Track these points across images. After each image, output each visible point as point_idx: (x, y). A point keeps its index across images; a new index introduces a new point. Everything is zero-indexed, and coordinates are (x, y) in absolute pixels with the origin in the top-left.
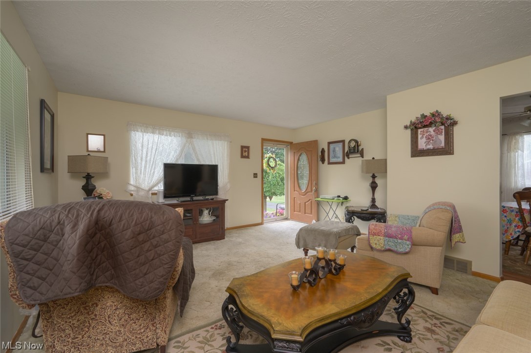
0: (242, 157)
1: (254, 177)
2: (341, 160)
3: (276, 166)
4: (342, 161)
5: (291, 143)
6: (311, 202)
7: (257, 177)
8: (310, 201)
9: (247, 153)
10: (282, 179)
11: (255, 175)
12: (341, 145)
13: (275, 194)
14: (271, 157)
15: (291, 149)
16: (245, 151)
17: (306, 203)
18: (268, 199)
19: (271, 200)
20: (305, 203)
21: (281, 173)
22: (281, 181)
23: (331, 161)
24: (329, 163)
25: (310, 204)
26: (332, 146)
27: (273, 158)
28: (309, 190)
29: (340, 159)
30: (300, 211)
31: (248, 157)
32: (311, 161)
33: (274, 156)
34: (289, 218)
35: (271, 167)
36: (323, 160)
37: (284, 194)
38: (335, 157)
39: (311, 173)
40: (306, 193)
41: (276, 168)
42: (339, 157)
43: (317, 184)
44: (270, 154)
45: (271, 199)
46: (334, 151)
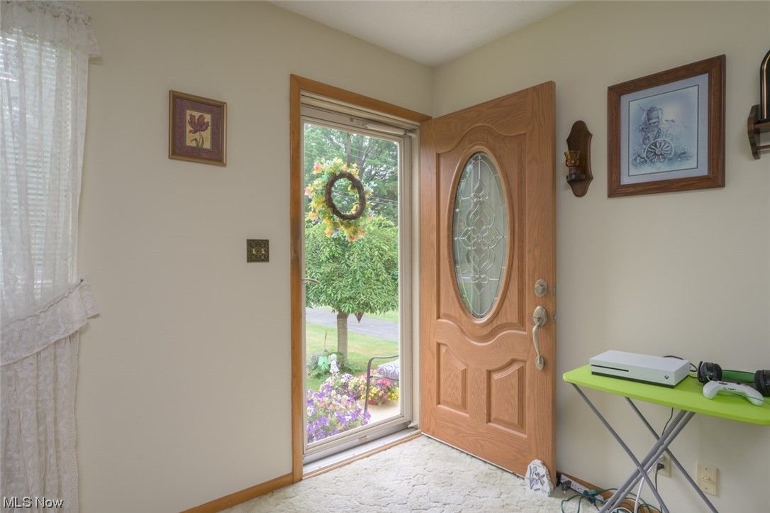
0: (179, 150)
1: (251, 258)
2: (697, 165)
3: (361, 212)
4: (703, 171)
5: (424, 119)
6: (521, 372)
7: (266, 258)
8: (515, 368)
9: (207, 134)
10: (390, 265)
11: (258, 251)
12: (697, 89)
13: (367, 306)
14: (343, 175)
15: (423, 142)
16: (199, 126)
17: (495, 376)
18: (352, 318)
19: (359, 320)
20: (489, 373)
21: (386, 248)
22: (388, 269)
23: (625, 180)
24: (617, 190)
25: (515, 381)
26: (633, 106)
27: (350, 177)
28: (511, 315)
29: (692, 163)
30: (464, 406)
31: (215, 156)
32: (521, 183)
33: (354, 170)
34: (416, 423)
35: (343, 217)
36: (580, 179)
37: (394, 307)
38: (654, 153)
39: (522, 241)
40: (493, 329)
41: (362, 222)
42: (682, 156)
43: (550, 292)
44: (338, 161)
45: (359, 317)
46: (649, 124)
